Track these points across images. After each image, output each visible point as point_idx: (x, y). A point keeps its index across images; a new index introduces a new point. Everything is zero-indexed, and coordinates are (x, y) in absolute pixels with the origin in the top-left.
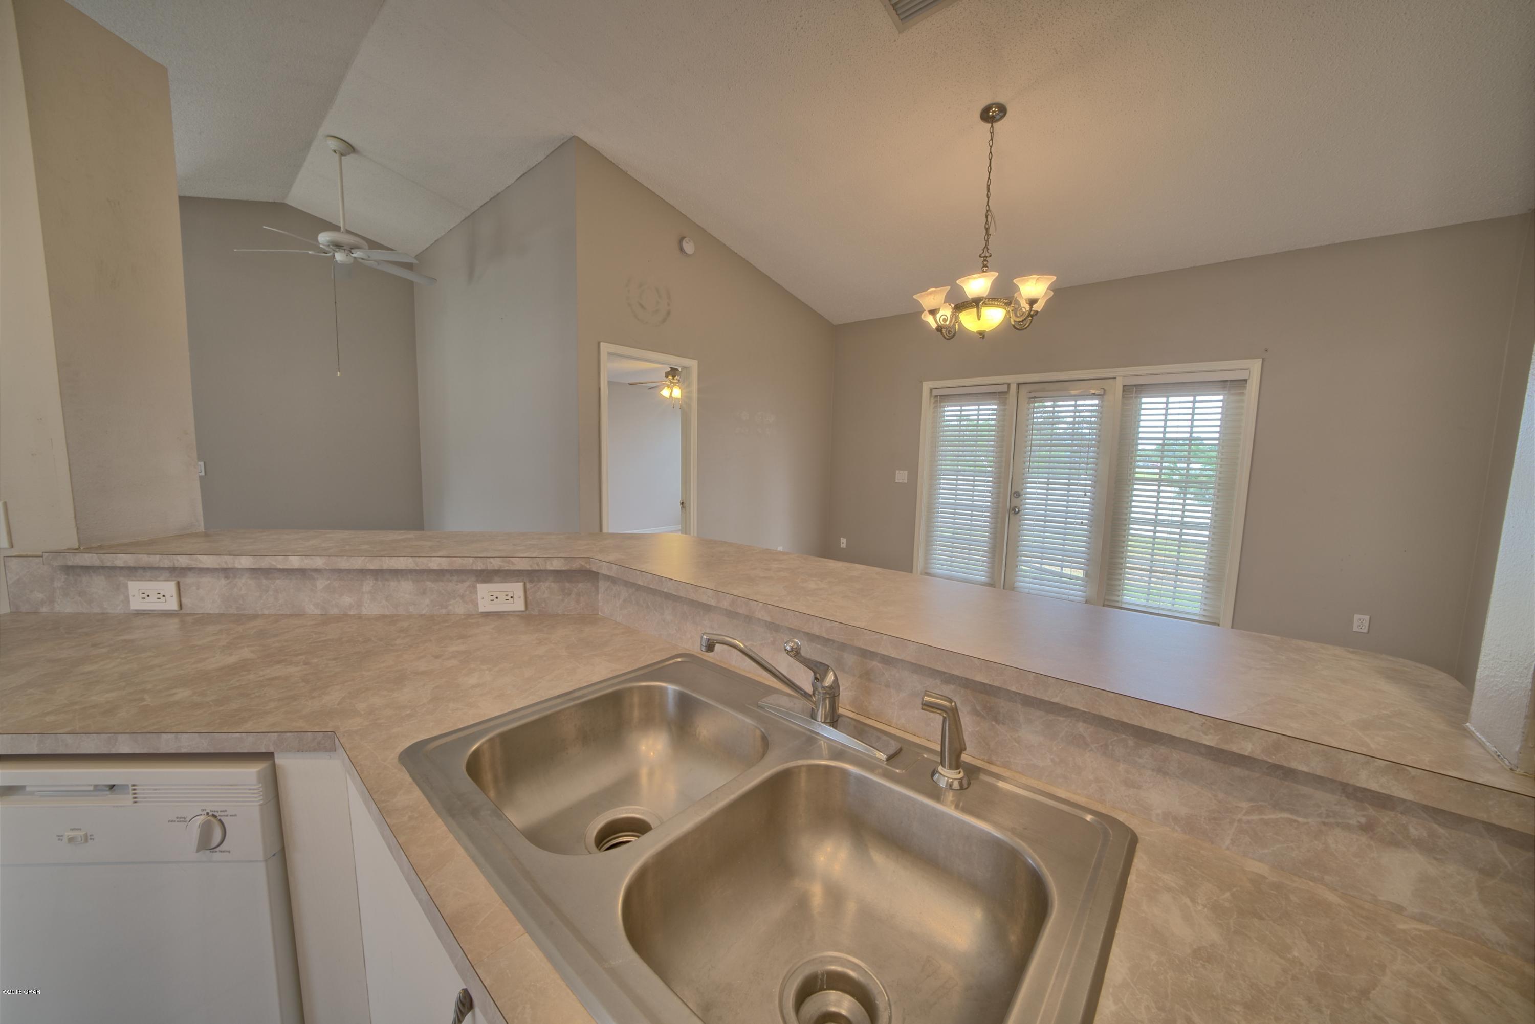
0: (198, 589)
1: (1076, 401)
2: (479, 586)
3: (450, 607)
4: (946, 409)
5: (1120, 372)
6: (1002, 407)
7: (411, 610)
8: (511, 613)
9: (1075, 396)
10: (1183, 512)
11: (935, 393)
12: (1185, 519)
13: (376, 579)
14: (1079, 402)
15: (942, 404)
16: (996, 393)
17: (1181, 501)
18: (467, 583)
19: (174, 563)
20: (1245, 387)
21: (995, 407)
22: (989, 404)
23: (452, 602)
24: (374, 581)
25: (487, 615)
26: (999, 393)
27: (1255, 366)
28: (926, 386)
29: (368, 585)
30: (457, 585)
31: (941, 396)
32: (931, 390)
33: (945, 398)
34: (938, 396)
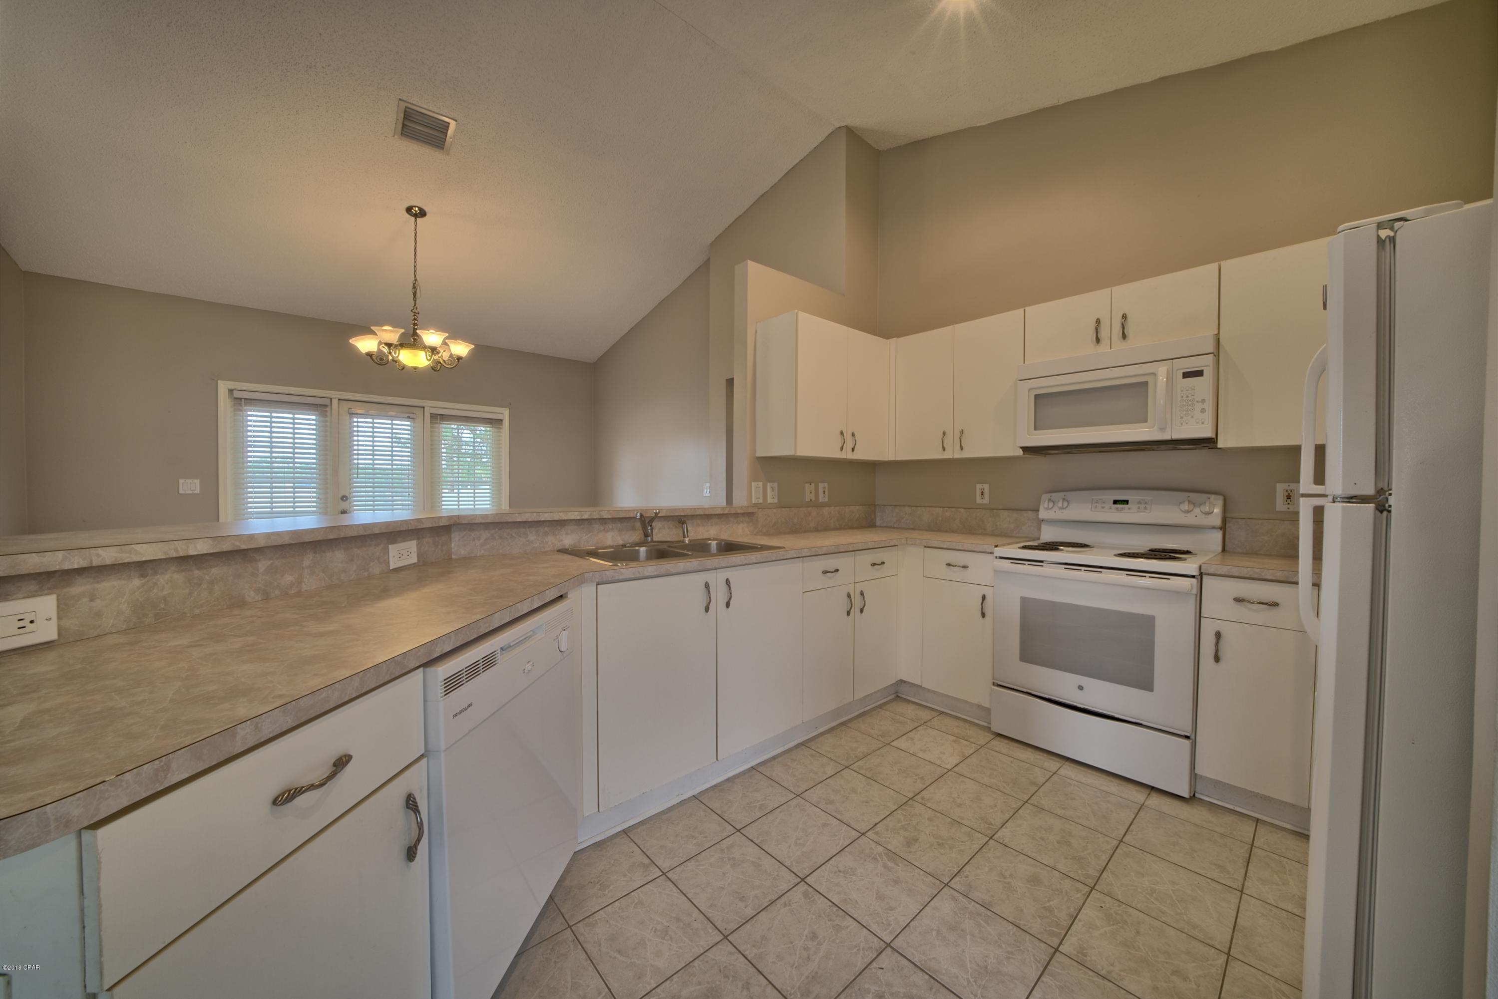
0: (92, 600)
1: (392, 421)
2: (390, 546)
3: (371, 570)
4: (249, 413)
5: (427, 403)
6: (322, 419)
7: (342, 578)
8: (408, 567)
9: (391, 416)
10: (459, 502)
11: (237, 394)
12: (461, 507)
13: (315, 553)
14: (394, 422)
15: (245, 408)
16: (317, 405)
17: (472, 491)
18: (382, 546)
19: (91, 561)
20: (502, 424)
21: (314, 417)
22: (309, 415)
23: (372, 564)
24: (314, 555)
25: (397, 570)
26: (320, 405)
27: (506, 412)
28: (223, 387)
29: (308, 559)
30: (375, 548)
31: (245, 399)
32: (231, 391)
33: (251, 402)
34: (241, 399)
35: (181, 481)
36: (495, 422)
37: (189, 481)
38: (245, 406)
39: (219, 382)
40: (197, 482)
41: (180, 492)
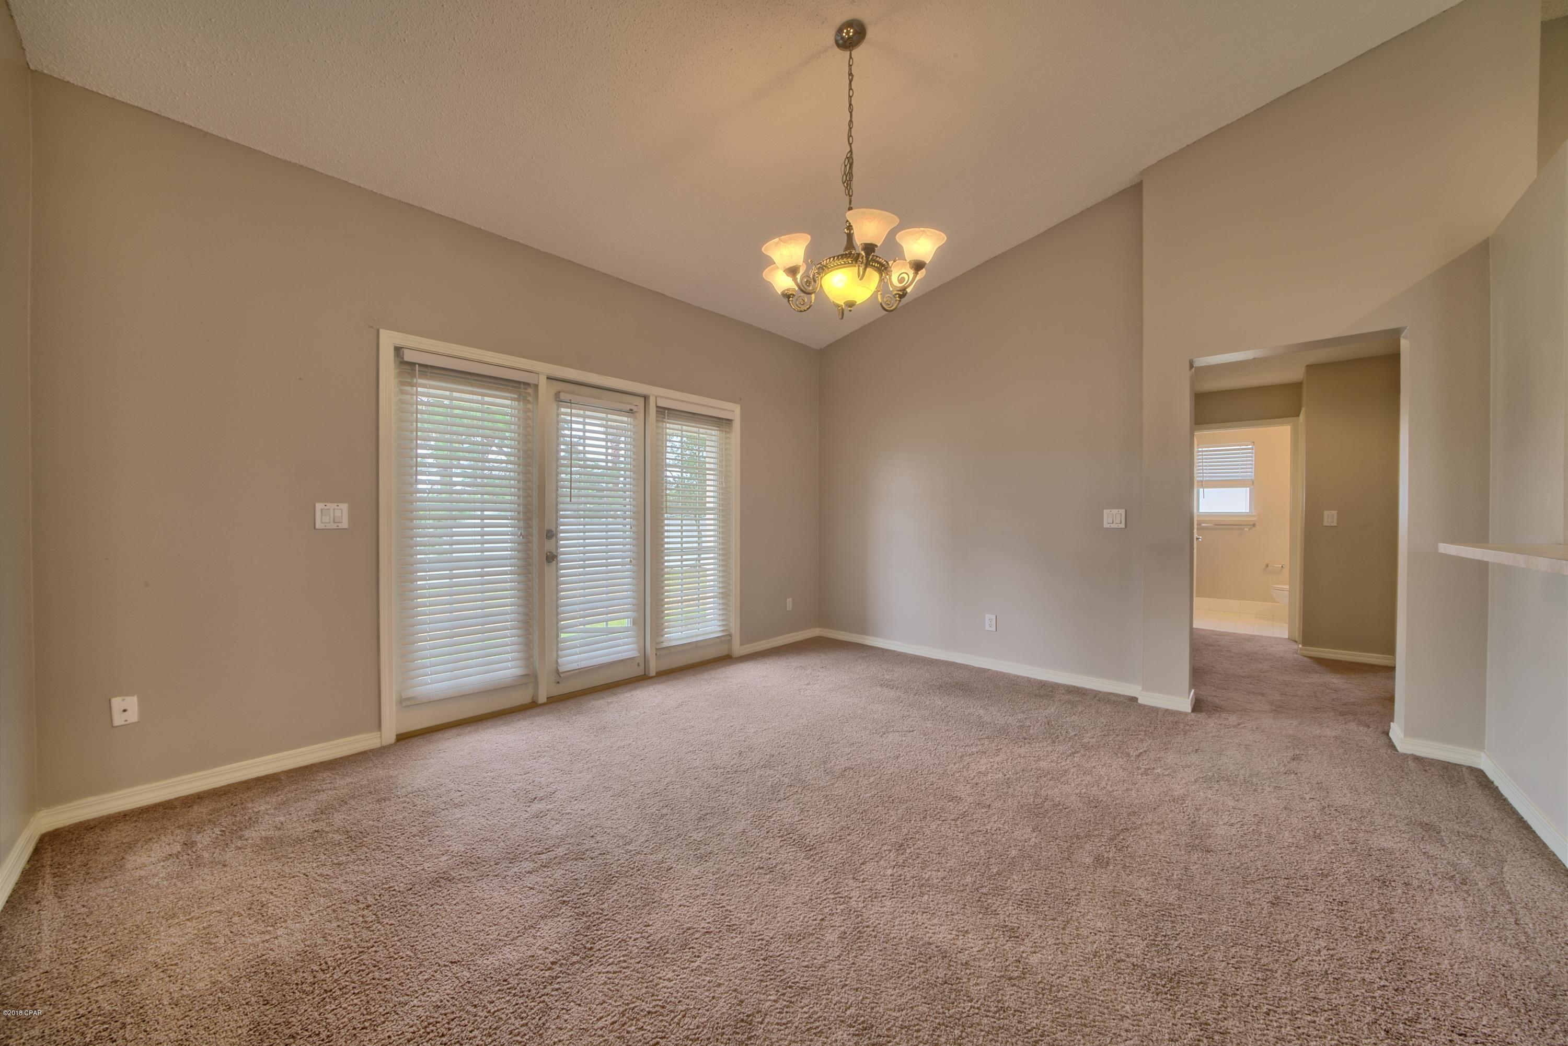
4: (423, 390)
5: (652, 391)
6: (522, 406)
11: (408, 356)
15: (420, 381)
20: (732, 428)
26: (521, 382)
28: (388, 341)
31: (420, 365)
32: (398, 350)
33: (430, 371)
34: (413, 364)
35: (319, 506)
36: (723, 423)
37: (331, 506)
38: (419, 378)
39: (382, 332)
40: (344, 507)
41: (317, 527)
